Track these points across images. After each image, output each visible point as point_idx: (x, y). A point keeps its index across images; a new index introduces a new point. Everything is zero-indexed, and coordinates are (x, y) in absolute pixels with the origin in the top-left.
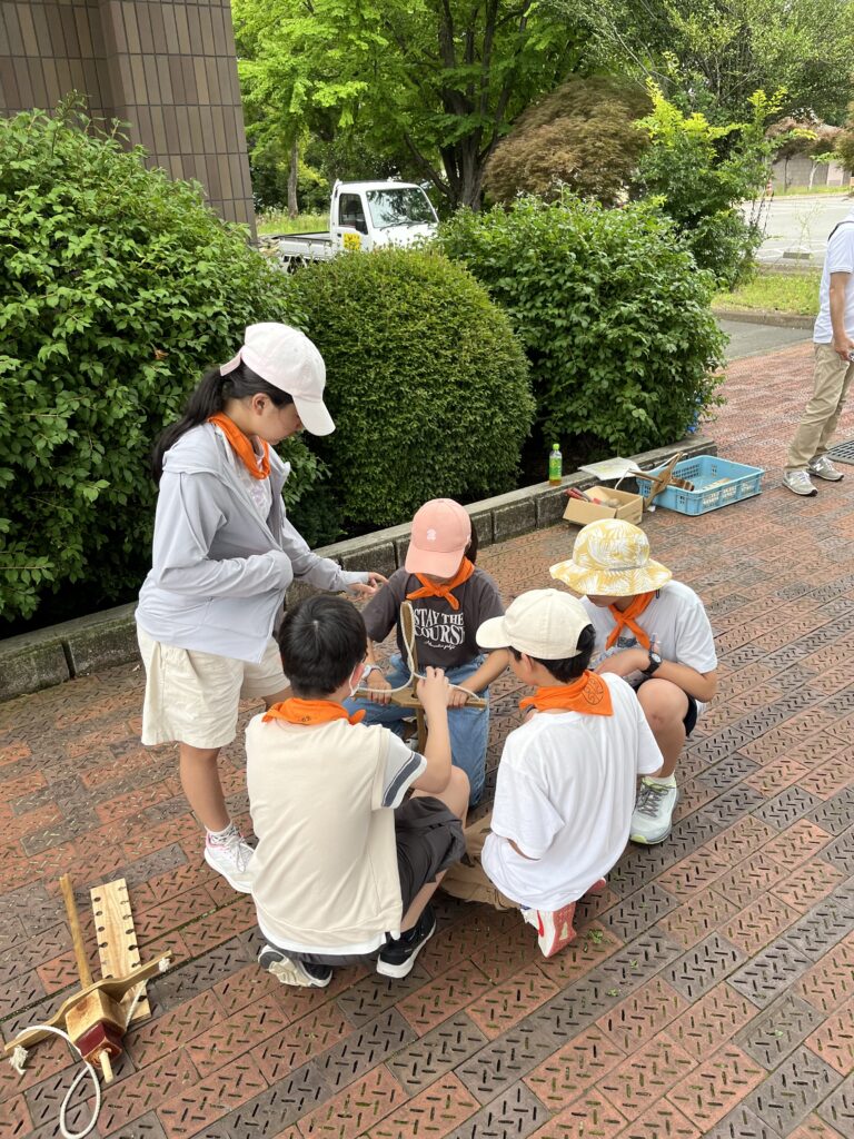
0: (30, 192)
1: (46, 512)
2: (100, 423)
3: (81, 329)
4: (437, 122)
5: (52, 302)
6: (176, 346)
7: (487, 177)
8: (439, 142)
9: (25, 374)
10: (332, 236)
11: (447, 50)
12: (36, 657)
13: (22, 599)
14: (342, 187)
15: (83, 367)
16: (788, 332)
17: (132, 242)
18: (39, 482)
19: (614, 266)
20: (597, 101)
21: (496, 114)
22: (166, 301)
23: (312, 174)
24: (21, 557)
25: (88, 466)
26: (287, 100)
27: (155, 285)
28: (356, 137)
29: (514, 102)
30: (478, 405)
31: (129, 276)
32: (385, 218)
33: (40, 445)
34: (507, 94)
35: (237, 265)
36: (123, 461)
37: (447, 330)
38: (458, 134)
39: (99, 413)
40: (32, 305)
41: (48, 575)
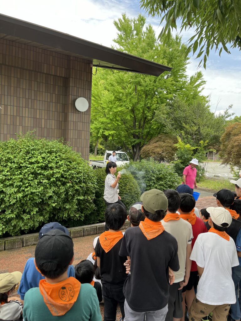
0: (54, 154)
1: (44, 208)
2: (57, 193)
3: (58, 176)
4: (131, 140)
5: (55, 172)
6: (73, 181)
7: (141, 152)
8: (131, 144)
9: (47, 183)
10: (104, 162)
11: (135, 125)
12: (34, 238)
13: (36, 224)
14: (108, 152)
15: (57, 183)
16: (209, 193)
17: (69, 163)
18: (45, 202)
19: (160, 174)
20: (166, 139)
21: (145, 139)
22: (73, 173)
23: (101, 147)
24: (38, 216)
25: (54, 200)
26: (98, 133)
27: (71, 170)
28: (112, 141)
29: (149, 137)
30: (129, 198)
31: (67, 168)
32: (117, 159)
33: (47, 195)
34: (147, 136)
35: (86, 168)
36: (60, 200)
37: (124, 183)
38: (135, 143)
39: (58, 191)
40: (51, 172)
41: (42, 220)
